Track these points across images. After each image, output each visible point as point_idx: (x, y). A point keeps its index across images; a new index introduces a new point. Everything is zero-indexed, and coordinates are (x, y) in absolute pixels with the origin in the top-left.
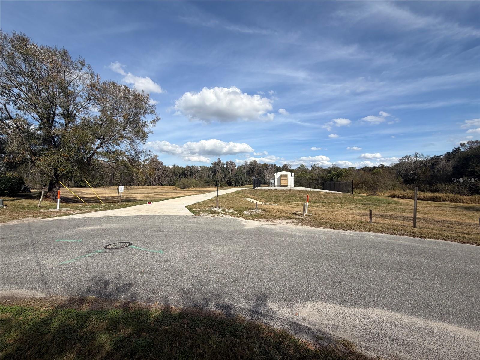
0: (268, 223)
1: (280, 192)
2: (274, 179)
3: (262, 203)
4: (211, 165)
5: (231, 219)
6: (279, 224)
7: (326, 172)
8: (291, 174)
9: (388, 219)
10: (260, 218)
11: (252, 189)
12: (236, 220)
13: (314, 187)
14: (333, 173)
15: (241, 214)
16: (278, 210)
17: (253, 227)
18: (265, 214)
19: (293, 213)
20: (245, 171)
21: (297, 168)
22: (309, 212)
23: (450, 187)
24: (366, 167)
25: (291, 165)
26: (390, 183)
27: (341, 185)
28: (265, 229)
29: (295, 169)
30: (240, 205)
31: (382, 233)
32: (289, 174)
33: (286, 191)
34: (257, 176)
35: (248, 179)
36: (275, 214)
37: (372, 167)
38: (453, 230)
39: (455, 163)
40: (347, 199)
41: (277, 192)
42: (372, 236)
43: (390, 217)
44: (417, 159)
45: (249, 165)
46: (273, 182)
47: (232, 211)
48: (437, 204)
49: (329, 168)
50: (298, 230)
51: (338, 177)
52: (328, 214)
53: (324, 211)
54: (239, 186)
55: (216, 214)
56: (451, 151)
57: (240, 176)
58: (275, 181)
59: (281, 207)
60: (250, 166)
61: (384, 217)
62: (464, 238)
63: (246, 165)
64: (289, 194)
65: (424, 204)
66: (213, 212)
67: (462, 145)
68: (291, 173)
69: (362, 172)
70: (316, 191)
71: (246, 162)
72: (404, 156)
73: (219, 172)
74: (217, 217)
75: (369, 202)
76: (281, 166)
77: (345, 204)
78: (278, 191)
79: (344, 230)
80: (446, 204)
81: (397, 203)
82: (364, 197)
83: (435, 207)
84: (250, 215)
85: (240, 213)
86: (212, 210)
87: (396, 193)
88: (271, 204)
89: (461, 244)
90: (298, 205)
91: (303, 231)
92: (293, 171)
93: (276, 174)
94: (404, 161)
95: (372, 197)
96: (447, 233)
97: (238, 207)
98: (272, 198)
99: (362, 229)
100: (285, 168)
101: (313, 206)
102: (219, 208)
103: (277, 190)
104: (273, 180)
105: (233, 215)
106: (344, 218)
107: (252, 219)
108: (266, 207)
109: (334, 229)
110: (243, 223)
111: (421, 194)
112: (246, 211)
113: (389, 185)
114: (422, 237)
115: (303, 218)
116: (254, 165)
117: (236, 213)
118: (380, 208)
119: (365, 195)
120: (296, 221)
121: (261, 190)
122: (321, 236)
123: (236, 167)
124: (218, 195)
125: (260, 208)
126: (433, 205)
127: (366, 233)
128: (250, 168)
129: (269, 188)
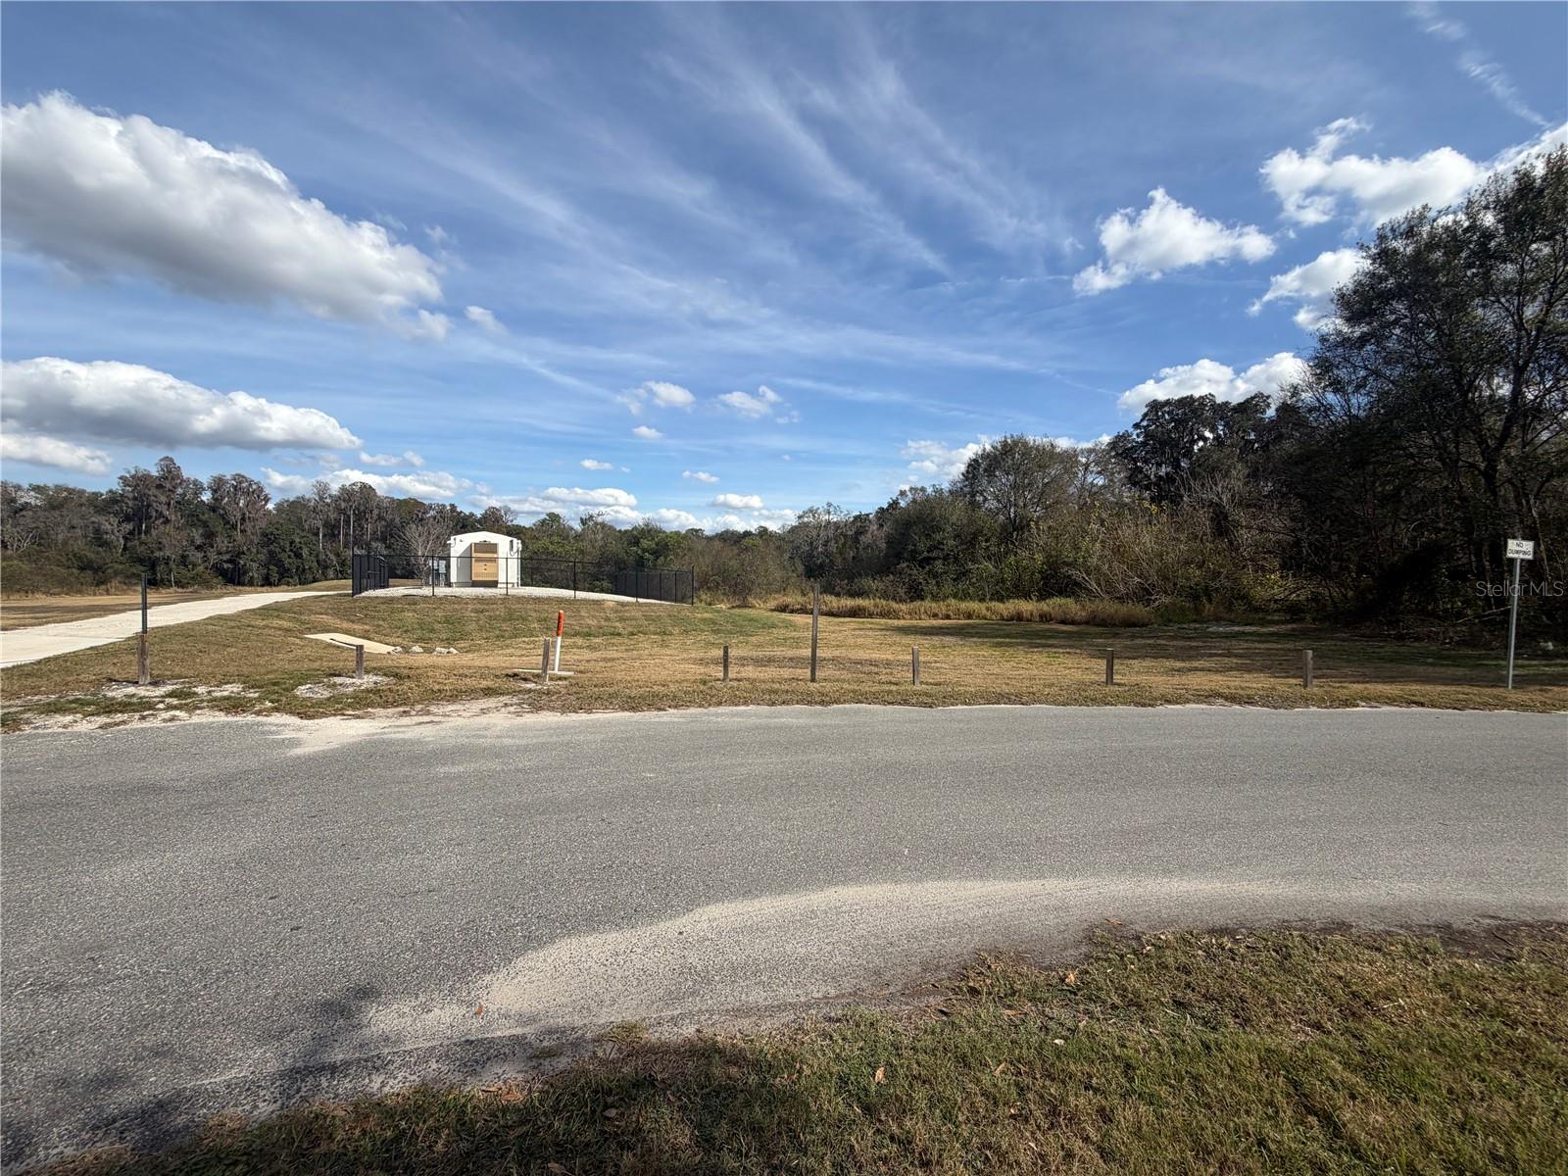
0: (405, 720)
1: (467, 603)
2: (447, 558)
3: (393, 648)
4: (116, 486)
5: (229, 725)
6: (450, 719)
7: (624, 539)
8: (511, 541)
9: (765, 666)
10: (372, 707)
11: (348, 595)
12: (249, 726)
13: (587, 586)
14: (645, 543)
15: (278, 701)
16: (451, 671)
17: (334, 745)
18: (395, 688)
19: (507, 675)
20: (320, 524)
21: (534, 521)
22: (564, 666)
23: (881, 586)
24: (727, 532)
25: (516, 513)
26: (778, 575)
27: (666, 581)
28: (391, 743)
29: (527, 526)
30: (282, 662)
31: (748, 705)
32: (502, 541)
33: (491, 601)
34: (374, 545)
35: (332, 557)
36: (439, 683)
37: (742, 531)
38: (877, 678)
39: (891, 532)
40: (677, 621)
41: (456, 606)
42: (725, 715)
43: (770, 661)
44: (831, 517)
45: (336, 499)
46: (442, 570)
47: (229, 689)
48: (858, 622)
49: (635, 528)
50: (523, 729)
51: (658, 558)
52: (623, 666)
53: (613, 659)
54: (288, 584)
55: (134, 711)
56: (885, 506)
57: (292, 543)
58: (448, 567)
59: (467, 659)
60: (343, 505)
61: (759, 662)
62: (890, 692)
63: (321, 498)
64: (501, 611)
65: (838, 624)
66: (109, 707)
67: (903, 493)
68: (510, 538)
69: (717, 544)
70: (593, 600)
71: (322, 489)
72: (806, 509)
73: (167, 521)
74: (136, 725)
75: (729, 627)
76: (478, 513)
77: (671, 634)
78: (459, 603)
79: (660, 709)
80: (872, 623)
81: (788, 625)
82: (718, 612)
83: (854, 629)
84: (329, 699)
85: (275, 697)
86: (110, 694)
87: (789, 600)
88: (429, 651)
89: (884, 707)
90: (532, 646)
91: (537, 730)
92: (522, 532)
93: (452, 541)
94: (806, 520)
95: (737, 611)
96: (865, 688)
97: (268, 673)
98: (437, 626)
99: (704, 699)
100: (492, 521)
101: (581, 647)
102: (155, 684)
103: (457, 599)
104: (443, 563)
105: (234, 705)
106: (664, 675)
107: (335, 715)
108: (405, 660)
109: (633, 709)
110: (288, 734)
111: (833, 602)
112: (308, 686)
113: (775, 580)
114: (822, 703)
115: (540, 687)
116: (358, 501)
117: (256, 695)
118: (754, 639)
119: (724, 607)
120: (515, 700)
121: (391, 600)
122: (590, 737)
123: (270, 506)
124: (150, 625)
125: (375, 668)
126: (853, 626)
127: (712, 709)
128: (342, 511)
129: (426, 591)
